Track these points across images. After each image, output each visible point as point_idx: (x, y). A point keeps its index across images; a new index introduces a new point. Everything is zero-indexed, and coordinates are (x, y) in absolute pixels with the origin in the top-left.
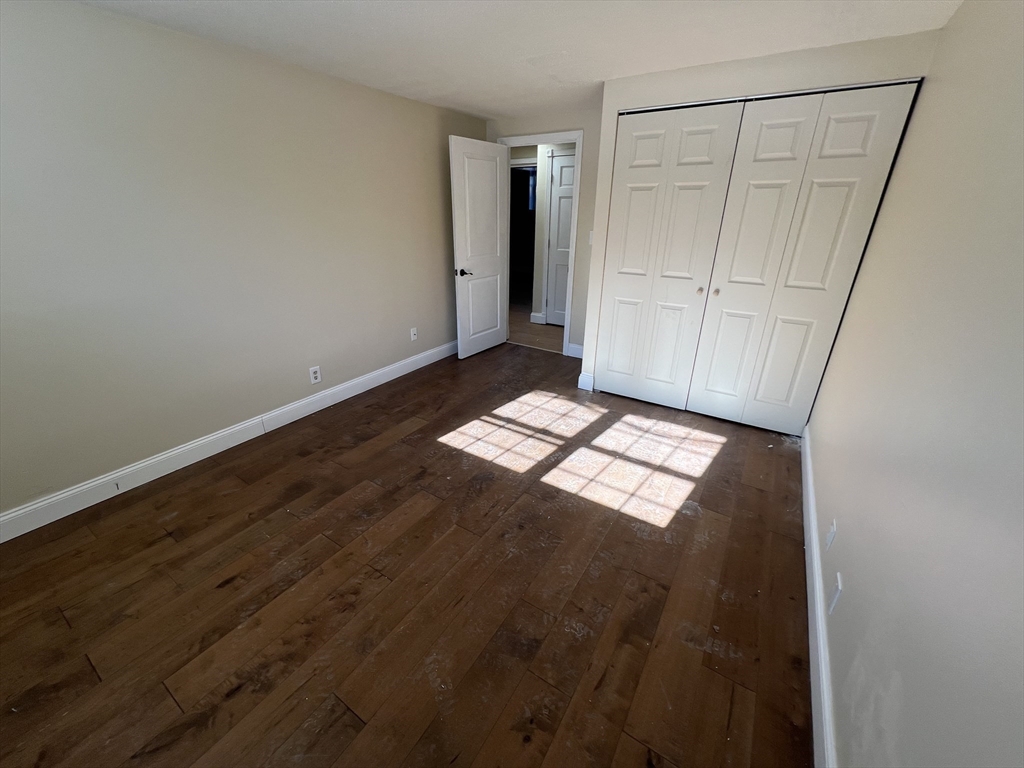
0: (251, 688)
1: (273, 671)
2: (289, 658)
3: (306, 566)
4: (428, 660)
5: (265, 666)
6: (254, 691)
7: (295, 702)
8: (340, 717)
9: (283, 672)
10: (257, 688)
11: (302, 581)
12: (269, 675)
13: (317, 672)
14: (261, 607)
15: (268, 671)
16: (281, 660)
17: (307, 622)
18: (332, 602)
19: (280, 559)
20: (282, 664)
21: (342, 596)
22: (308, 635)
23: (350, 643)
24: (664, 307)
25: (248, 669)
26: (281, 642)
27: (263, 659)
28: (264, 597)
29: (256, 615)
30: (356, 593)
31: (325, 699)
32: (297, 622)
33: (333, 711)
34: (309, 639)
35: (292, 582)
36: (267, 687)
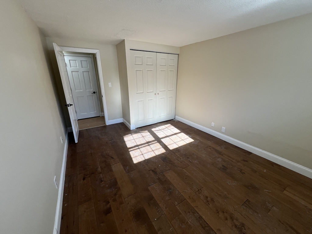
0: (244, 230)
1: (237, 223)
2: (232, 218)
3: (193, 212)
4: (229, 184)
5: (236, 226)
6: (245, 229)
7: (246, 216)
8: (247, 205)
9: (237, 220)
10: (244, 228)
11: (200, 214)
12: (239, 225)
13: (236, 210)
14: (212, 229)
15: (238, 225)
16: (233, 221)
17: (218, 212)
18: (210, 204)
19: (187, 222)
20: (235, 221)
21: (208, 201)
22: (223, 212)
23: (225, 201)
24: (148, 100)
25: (238, 232)
26: (226, 221)
27: (233, 227)
28: (207, 228)
29: (215, 231)
30: (207, 197)
31: (243, 208)
32: (218, 215)
33: (246, 206)
34: (224, 212)
35: (200, 217)
36: (243, 225)
